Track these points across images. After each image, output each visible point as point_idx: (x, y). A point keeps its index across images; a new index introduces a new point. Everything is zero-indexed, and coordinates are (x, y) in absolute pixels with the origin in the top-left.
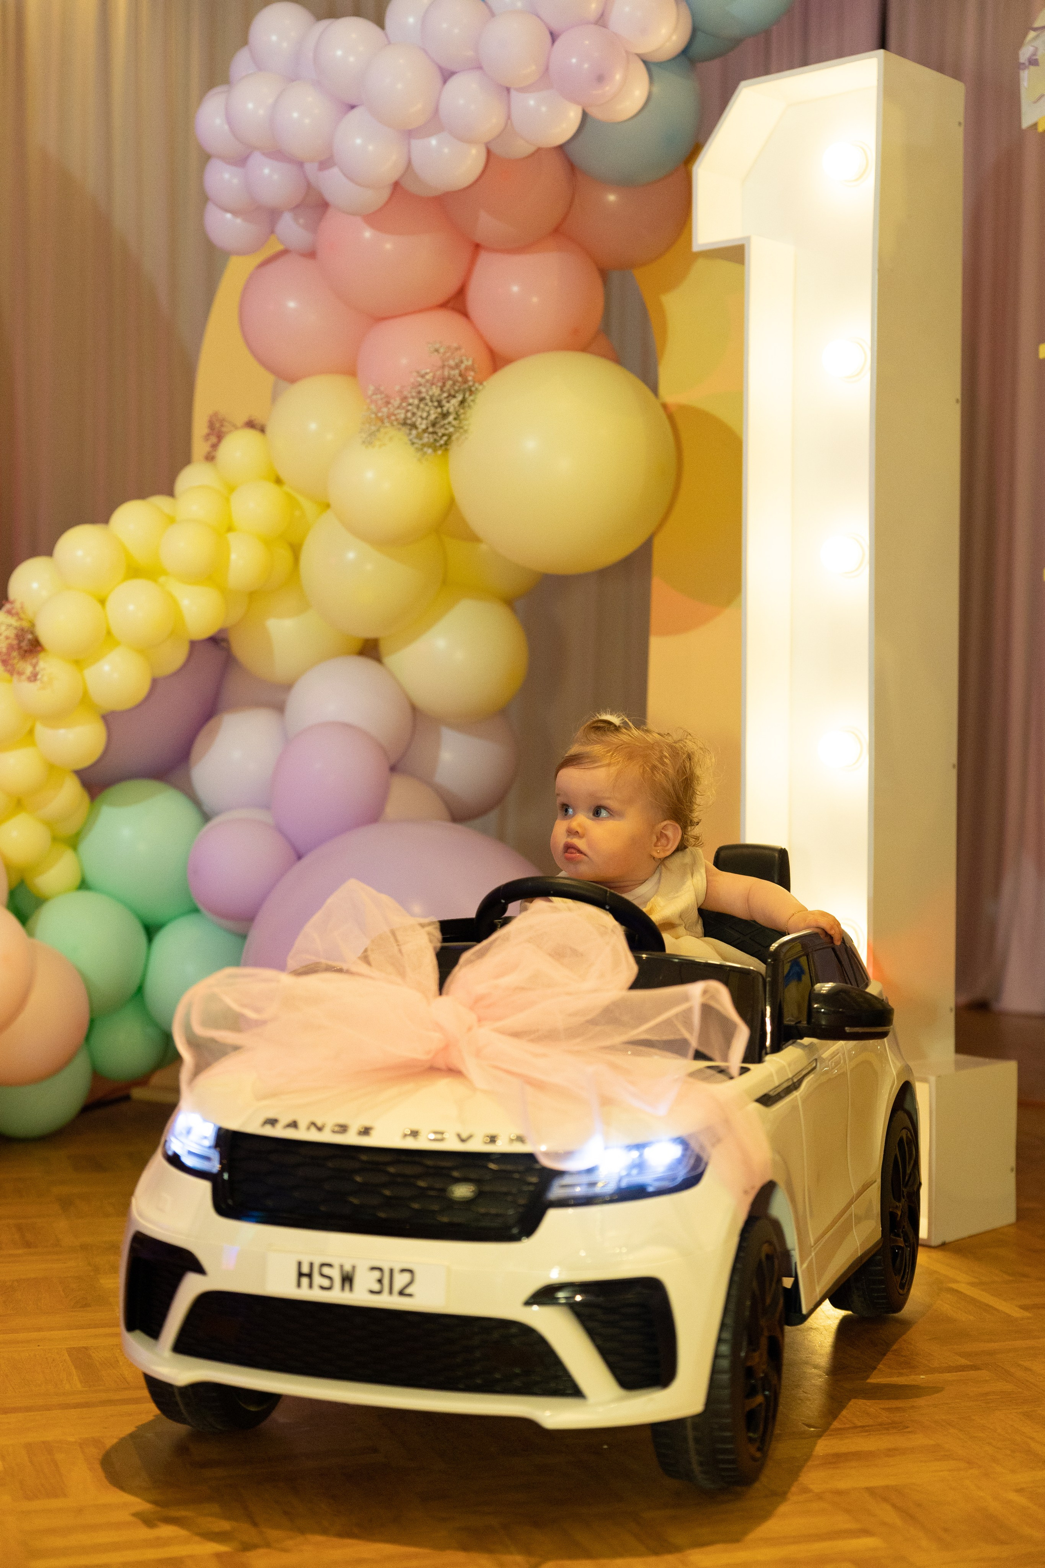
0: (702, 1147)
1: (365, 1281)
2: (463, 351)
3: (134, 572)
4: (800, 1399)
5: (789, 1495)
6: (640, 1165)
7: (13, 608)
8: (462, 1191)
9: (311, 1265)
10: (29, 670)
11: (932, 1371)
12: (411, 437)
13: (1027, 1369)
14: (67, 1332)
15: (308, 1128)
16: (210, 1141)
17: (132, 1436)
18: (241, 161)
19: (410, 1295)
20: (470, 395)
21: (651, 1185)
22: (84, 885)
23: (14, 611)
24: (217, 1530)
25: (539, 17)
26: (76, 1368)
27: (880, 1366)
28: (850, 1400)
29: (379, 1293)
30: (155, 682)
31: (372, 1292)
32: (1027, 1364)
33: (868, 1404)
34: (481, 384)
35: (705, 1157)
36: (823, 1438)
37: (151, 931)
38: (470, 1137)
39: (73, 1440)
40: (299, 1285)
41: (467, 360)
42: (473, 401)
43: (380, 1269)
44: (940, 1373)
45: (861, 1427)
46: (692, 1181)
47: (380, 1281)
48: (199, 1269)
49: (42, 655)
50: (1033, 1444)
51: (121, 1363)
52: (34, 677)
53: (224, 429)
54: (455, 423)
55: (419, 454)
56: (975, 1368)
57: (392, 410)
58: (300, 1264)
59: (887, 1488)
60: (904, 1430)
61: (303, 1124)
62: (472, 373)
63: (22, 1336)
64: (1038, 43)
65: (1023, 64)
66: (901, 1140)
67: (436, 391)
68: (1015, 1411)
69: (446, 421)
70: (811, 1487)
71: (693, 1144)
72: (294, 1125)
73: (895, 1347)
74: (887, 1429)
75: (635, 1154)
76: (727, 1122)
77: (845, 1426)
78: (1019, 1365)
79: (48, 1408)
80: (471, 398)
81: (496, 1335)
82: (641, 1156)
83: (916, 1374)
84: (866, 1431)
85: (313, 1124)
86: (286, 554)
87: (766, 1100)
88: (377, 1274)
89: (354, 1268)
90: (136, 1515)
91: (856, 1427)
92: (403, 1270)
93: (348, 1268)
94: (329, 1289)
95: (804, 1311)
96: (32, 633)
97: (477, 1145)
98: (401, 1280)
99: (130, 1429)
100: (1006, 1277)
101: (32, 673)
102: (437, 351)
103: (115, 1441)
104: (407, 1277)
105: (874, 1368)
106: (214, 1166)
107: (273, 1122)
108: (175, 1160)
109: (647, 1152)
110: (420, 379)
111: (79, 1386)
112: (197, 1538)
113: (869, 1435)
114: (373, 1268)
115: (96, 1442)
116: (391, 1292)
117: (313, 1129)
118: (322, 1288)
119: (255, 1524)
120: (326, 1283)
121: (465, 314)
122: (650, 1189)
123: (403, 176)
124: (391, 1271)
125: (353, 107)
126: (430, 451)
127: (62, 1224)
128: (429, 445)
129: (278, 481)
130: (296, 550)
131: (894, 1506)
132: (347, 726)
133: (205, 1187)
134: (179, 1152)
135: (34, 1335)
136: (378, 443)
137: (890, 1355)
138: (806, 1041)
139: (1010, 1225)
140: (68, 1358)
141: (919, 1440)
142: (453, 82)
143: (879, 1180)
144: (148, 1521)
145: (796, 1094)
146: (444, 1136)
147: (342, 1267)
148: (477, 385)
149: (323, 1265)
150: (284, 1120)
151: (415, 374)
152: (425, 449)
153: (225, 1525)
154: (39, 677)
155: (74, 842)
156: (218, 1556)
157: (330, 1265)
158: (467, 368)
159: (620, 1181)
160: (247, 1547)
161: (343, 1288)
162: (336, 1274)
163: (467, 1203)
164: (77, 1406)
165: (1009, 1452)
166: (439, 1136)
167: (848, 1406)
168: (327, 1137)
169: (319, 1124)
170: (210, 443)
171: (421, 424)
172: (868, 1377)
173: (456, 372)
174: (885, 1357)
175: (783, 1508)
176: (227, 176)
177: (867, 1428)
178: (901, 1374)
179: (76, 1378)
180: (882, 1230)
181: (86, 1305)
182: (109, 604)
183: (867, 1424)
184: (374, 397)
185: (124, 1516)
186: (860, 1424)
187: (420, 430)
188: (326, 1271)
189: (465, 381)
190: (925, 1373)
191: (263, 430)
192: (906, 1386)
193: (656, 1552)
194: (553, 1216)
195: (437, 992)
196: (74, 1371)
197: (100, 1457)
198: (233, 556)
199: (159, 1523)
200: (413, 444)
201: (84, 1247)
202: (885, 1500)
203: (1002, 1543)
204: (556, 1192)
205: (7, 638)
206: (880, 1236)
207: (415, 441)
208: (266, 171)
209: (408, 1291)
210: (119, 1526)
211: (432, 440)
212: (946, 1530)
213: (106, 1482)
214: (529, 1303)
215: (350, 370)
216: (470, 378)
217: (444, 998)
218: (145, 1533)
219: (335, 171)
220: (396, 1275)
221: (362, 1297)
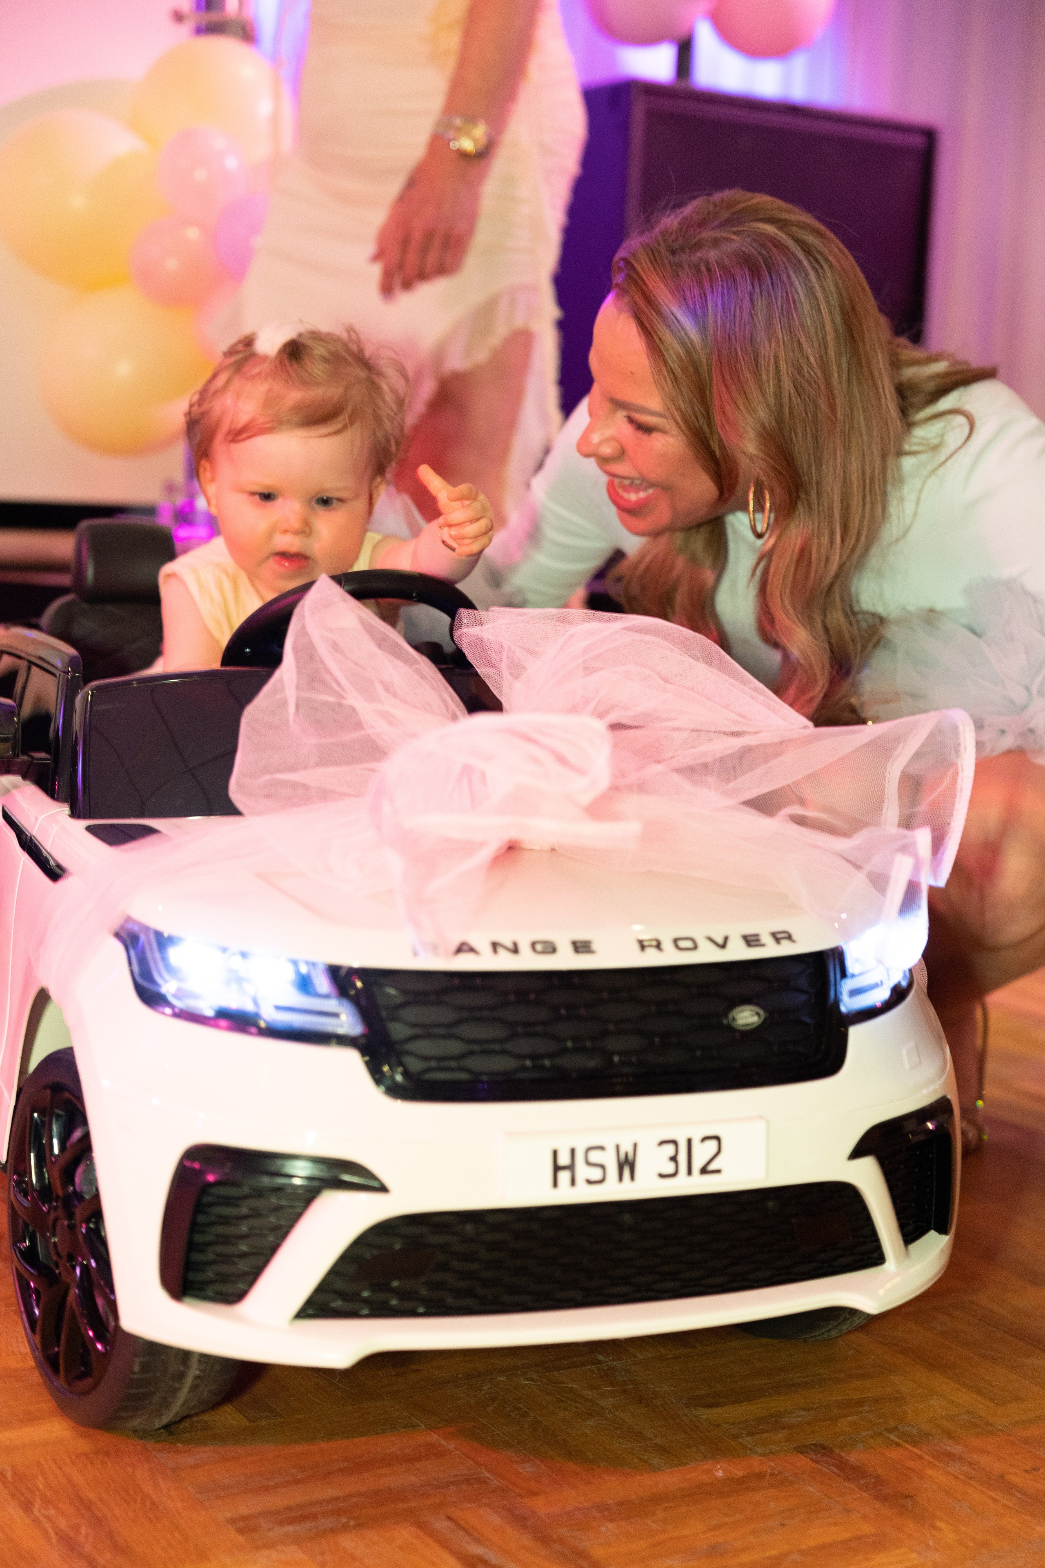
1: (652, 1163)
8: (746, 1017)
9: (573, 1151)
15: (494, 952)
19: (718, 1171)
31: (662, 1176)
38: (726, 939)
40: (555, 1184)
43: (674, 1142)
47: (674, 1159)
48: (371, 1184)
58: (555, 1153)
61: (482, 947)
72: (468, 950)
85: (500, 944)
88: (670, 1149)
89: (635, 1145)
92: (706, 1138)
93: (627, 1147)
94: (600, 1181)
98: (702, 1153)
104: (712, 1144)
114: (662, 1143)
116: (690, 1172)
117: (501, 952)
118: (591, 1183)
120: (596, 1174)
124: (689, 1141)
133: (348, 1058)
147: (618, 1147)
149: (590, 1149)
150: (450, 945)
157: (601, 1148)
161: (620, 1180)
162: (609, 1159)
163: (756, 1031)
166: (691, 944)
168: (524, 961)
169: (509, 944)
188: (594, 1156)
194: (856, 1034)
209: (712, 1167)
214: (853, 1157)
220: (696, 1145)
221: (649, 1185)
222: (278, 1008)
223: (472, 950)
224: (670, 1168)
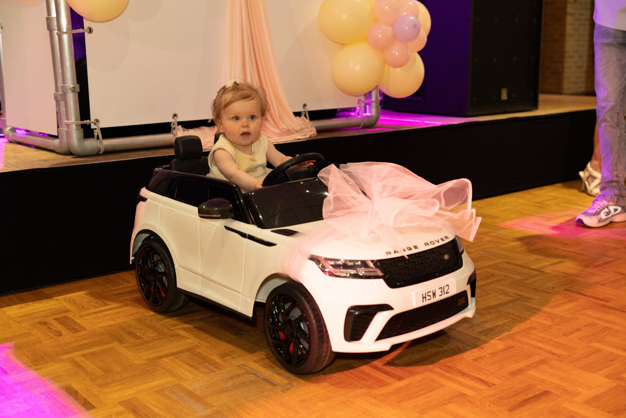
1: (438, 293)
8: (446, 257)
9: (425, 294)
19: (449, 293)
29: (441, 295)
31: (440, 296)
38: (438, 240)
40: (423, 302)
43: (441, 288)
47: (441, 292)
58: (423, 295)
88: (441, 290)
89: (435, 290)
92: (447, 286)
93: (434, 291)
97: (441, 242)
104: (447, 287)
106: (379, 273)
107: (389, 252)
114: (440, 288)
116: (444, 294)
118: (429, 300)
120: (429, 298)
124: (444, 287)
133: (381, 281)
147: (432, 291)
149: (428, 292)
150: (392, 252)
157: (430, 292)
161: (433, 298)
162: (431, 294)
163: (449, 260)
166: (433, 243)
169: (403, 249)
188: (429, 294)
209: (448, 292)
214: (467, 284)
220: (445, 288)
221: (438, 298)
223: (397, 252)
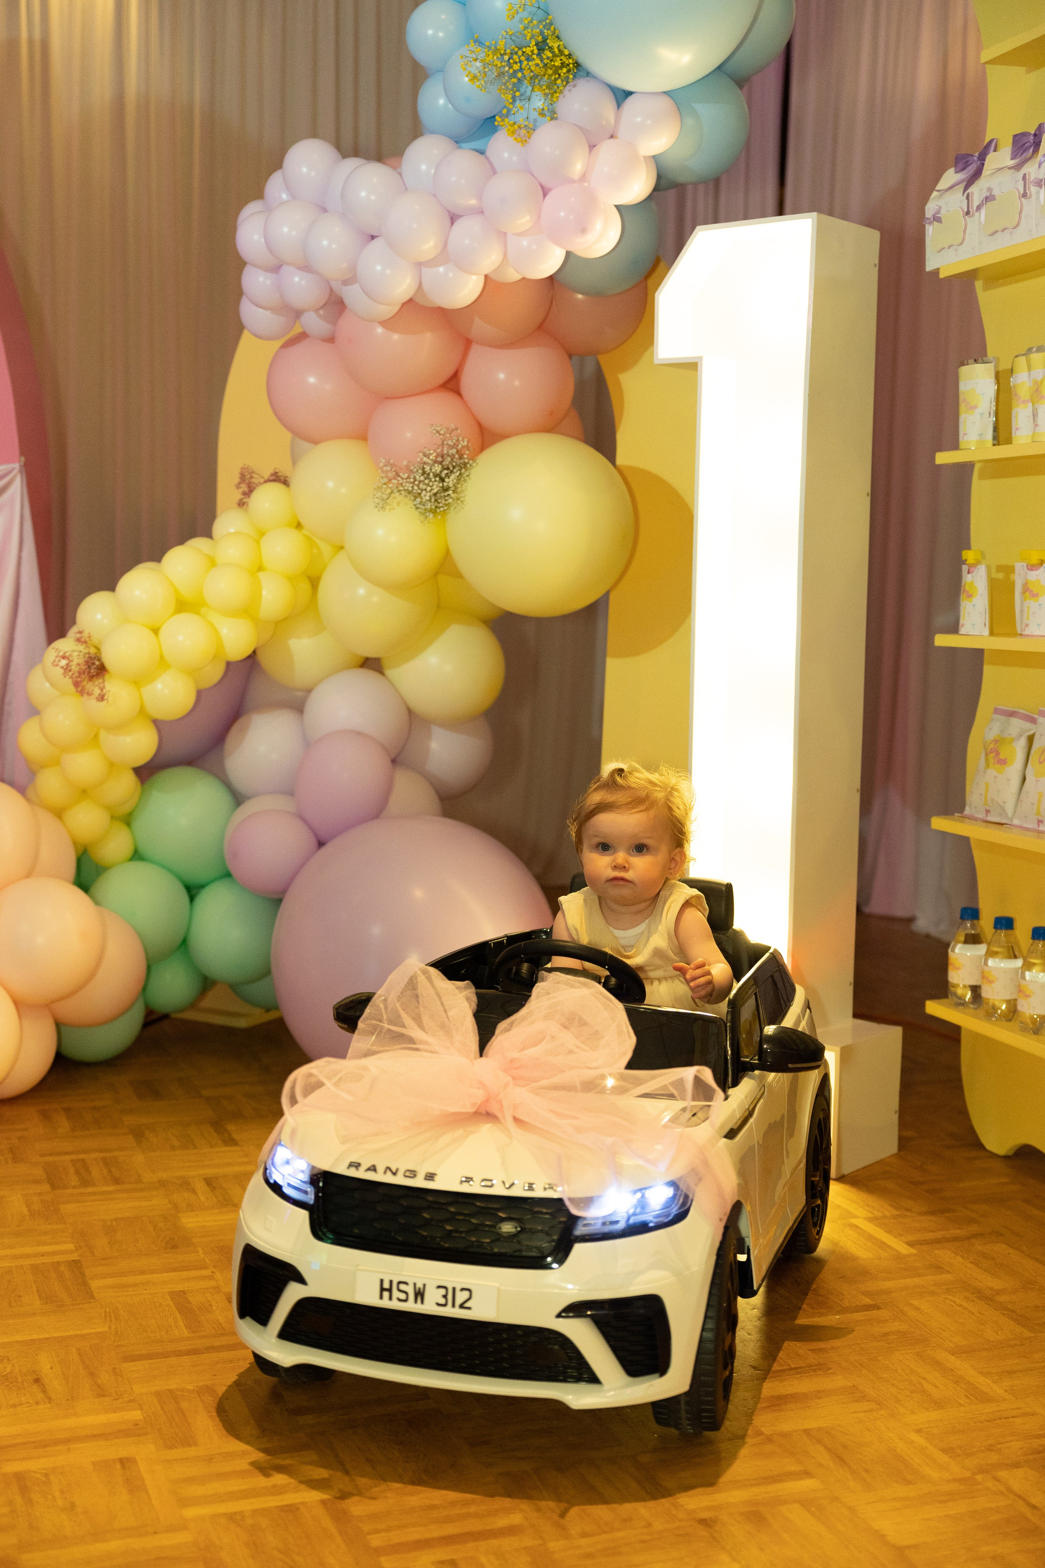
0: (688, 1188)
1: (433, 1296)
2: (459, 431)
3: (182, 606)
4: (746, 1341)
5: (748, 1440)
6: (642, 1205)
7: (82, 637)
8: (507, 1228)
9: (391, 1282)
10: (97, 691)
11: (844, 1310)
12: (415, 503)
13: (917, 1309)
14: (165, 1274)
15: (385, 1172)
16: (305, 1177)
17: (237, 1383)
18: (276, 269)
19: (469, 1308)
20: (466, 470)
21: (651, 1222)
22: (137, 855)
23: (83, 640)
24: (317, 1477)
25: (533, 175)
26: (180, 1313)
27: (804, 1306)
28: (783, 1342)
29: (445, 1305)
30: (199, 693)
31: (438, 1304)
32: (915, 1303)
33: (798, 1345)
34: (474, 461)
35: (691, 1196)
36: (767, 1380)
37: (192, 891)
38: (513, 1184)
39: (192, 1388)
40: (381, 1297)
41: (463, 441)
42: (468, 476)
43: (445, 1288)
44: (851, 1312)
45: (796, 1368)
46: (681, 1216)
47: (445, 1296)
48: (301, 1280)
49: (107, 677)
50: (926, 1385)
51: (214, 1308)
52: (101, 698)
53: (253, 480)
54: (453, 495)
55: (422, 517)
56: (877, 1307)
57: (401, 482)
58: (382, 1281)
59: (819, 1429)
60: (829, 1372)
61: (381, 1169)
62: (467, 452)
63: (130, 1279)
64: (941, 203)
65: (929, 219)
66: (820, 1120)
67: (437, 468)
68: (911, 1351)
69: (446, 494)
70: (763, 1429)
71: (681, 1186)
72: (373, 1169)
73: (814, 1286)
74: (814, 1371)
75: (639, 1195)
76: (706, 1163)
77: (782, 1368)
78: (910, 1304)
79: (165, 1355)
80: (466, 474)
81: (533, 1339)
82: (643, 1196)
83: (833, 1315)
84: (798, 1373)
85: (388, 1168)
86: (306, 586)
87: (731, 1134)
88: (443, 1291)
89: (424, 1285)
90: (253, 1464)
91: (792, 1369)
92: (462, 1289)
93: (420, 1285)
94: (406, 1301)
95: (755, 1288)
96: (99, 660)
97: (518, 1192)
98: (461, 1297)
99: (233, 1378)
100: (895, 1212)
101: (100, 695)
102: (438, 432)
103: (224, 1388)
104: (466, 1294)
105: (800, 1308)
106: (310, 1198)
107: (357, 1165)
108: (276, 1188)
109: (648, 1193)
110: (425, 459)
111: (186, 1333)
112: (303, 1486)
113: (801, 1376)
114: (439, 1287)
115: (209, 1390)
116: (453, 1306)
117: (389, 1173)
118: (399, 1300)
119: (347, 1472)
120: (403, 1296)
121: (458, 392)
122: (651, 1225)
123: (414, 296)
124: (454, 1289)
125: (373, 237)
126: (432, 515)
127: (139, 1159)
128: (431, 511)
129: (299, 526)
130: (314, 582)
131: (826, 1448)
132: (359, 734)
133: (304, 1214)
134: (280, 1182)
135: (140, 1278)
136: (388, 507)
137: (810, 1295)
138: (757, 1072)
139: (893, 1156)
140: (171, 1303)
141: (838, 1381)
142: (458, 224)
143: (805, 1160)
144: (263, 1470)
145: (751, 1120)
146: (493, 1182)
147: (415, 1284)
148: (471, 462)
149: (400, 1283)
150: (365, 1166)
151: (421, 454)
152: (428, 514)
153: (322, 1473)
154: (106, 697)
155: (127, 820)
156: (323, 1502)
157: (406, 1283)
158: (463, 447)
159: (628, 1219)
160: (343, 1496)
161: (416, 1301)
162: (410, 1289)
163: (512, 1237)
164: (189, 1353)
165: (908, 1392)
166: (489, 1183)
167: (783, 1348)
168: (399, 1180)
169: (394, 1170)
170: (241, 490)
171: (425, 496)
172: (795, 1318)
173: (454, 451)
174: (808, 1297)
175: (744, 1452)
176: (261, 279)
177: (800, 1370)
178: (821, 1315)
179: (181, 1324)
180: (806, 1199)
181: (175, 1247)
182: (162, 633)
183: (799, 1366)
184: (385, 468)
185: (243, 1464)
186: (793, 1366)
187: (424, 500)
188: (402, 1287)
189: (461, 458)
190: (839, 1313)
191: (285, 482)
192: (826, 1327)
193: (654, 1497)
194: (579, 1249)
195: (478, 1054)
196: (179, 1316)
197: (215, 1405)
198: (264, 593)
199: (274, 1473)
200: (417, 508)
201: (162, 1184)
202: (819, 1442)
203: (910, 1483)
204: (580, 1230)
205: (78, 664)
206: (805, 1203)
207: (418, 506)
208: (296, 279)
209: (466, 1305)
210: (241, 1474)
211: (433, 507)
212: (867, 1471)
213: (225, 1432)
214: (559, 1316)
215: (362, 437)
216: (465, 456)
217: (483, 1059)
218: (262, 1481)
219: (356, 287)
220: (458, 1293)
221: (429, 1307)
222: (289, 1185)
224: (443, 1301)
